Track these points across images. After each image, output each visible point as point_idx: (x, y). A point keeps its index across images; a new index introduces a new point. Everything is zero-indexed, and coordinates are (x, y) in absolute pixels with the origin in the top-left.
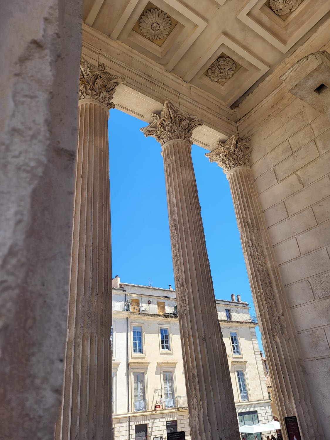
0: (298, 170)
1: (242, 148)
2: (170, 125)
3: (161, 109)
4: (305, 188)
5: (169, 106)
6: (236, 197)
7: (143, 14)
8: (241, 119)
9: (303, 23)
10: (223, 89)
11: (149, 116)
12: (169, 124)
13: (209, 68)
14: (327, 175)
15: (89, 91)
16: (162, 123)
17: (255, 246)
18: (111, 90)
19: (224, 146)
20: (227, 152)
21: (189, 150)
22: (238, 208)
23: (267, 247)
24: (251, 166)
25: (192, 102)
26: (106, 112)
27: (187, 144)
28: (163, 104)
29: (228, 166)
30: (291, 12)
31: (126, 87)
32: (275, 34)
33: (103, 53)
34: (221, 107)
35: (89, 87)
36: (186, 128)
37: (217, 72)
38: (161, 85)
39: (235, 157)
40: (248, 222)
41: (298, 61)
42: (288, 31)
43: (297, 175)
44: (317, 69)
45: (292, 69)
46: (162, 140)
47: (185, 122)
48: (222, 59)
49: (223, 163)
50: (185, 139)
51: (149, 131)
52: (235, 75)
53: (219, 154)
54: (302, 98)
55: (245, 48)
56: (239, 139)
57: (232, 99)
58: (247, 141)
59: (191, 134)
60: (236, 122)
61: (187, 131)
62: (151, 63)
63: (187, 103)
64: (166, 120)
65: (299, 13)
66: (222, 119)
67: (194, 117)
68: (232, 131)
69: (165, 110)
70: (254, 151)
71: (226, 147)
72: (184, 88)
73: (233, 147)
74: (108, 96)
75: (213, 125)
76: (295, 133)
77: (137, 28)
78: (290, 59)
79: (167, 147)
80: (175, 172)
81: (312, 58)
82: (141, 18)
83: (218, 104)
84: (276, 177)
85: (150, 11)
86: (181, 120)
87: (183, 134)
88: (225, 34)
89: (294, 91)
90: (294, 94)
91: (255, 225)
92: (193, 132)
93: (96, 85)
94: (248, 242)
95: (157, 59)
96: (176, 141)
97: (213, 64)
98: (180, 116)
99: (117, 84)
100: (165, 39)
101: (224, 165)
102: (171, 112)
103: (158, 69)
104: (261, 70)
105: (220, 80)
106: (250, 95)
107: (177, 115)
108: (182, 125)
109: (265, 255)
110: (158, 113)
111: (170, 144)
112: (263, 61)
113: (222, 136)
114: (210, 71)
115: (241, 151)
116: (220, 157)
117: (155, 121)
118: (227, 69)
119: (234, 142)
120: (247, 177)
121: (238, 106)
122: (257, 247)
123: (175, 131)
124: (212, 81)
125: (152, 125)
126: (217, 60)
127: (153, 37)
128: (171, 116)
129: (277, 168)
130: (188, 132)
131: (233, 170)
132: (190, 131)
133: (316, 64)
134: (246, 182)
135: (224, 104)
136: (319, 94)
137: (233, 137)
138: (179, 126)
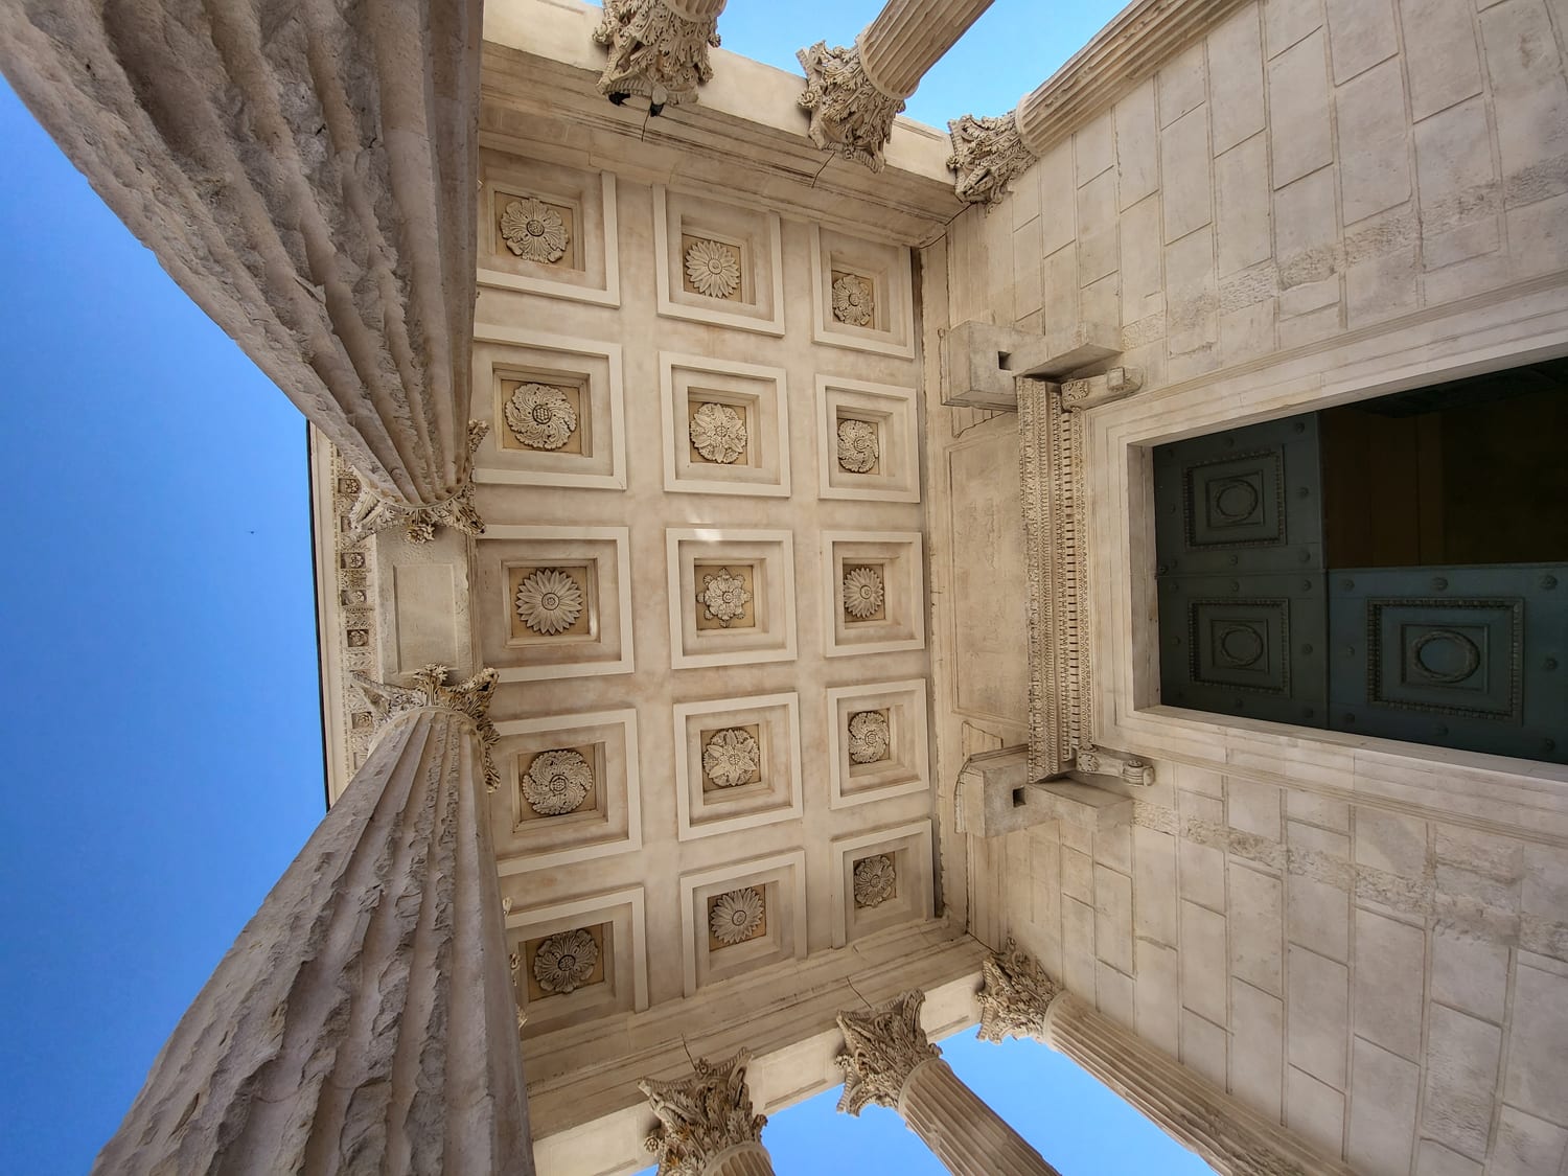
0: (1133, 930)
1: (1017, 969)
2: (877, 1054)
3: (840, 1040)
4: (1179, 949)
5: (849, 1022)
6: (1108, 1079)
7: (711, 919)
8: (968, 922)
9: (912, 742)
10: (901, 903)
11: (832, 1072)
12: (874, 1054)
13: (855, 896)
14: (1179, 899)
15: (707, 1140)
16: (863, 1063)
17: (1258, 1162)
18: (740, 1095)
19: (990, 995)
20: (1006, 999)
21: (946, 1072)
22: (1136, 1101)
23: (1278, 1140)
24: (1063, 988)
25: (878, 971)
26: (758, 1154)
27: (933, 1066)
28: (838, 1026)
29: (1031, 1025)
30: (888, 745)
31: (760, 1062)
32: (896, 782)
33: (690, 1036)
34: (923, 929)
35: (701, 1131)
36: (906, 1031)
37: (871, 888)
38: (811, 995)
39: (1024, 996)
40: (1183, 1116)
41: (955, 794)
42: (906, 765)
43: (1141, 938)
44: (987, 784)
45: (958, 809)
46: (888, 1099)
47: (895, 1026)
48: (861, 868)
49: (1018, 1026)
50: (922, 1056)
51: (854, 1101)
52: (896, 869)
53: (996, 1016)
54: (1012, 829)
55: (876, 829)
56: (999, 959)
57: (926, 902)
58: (1012, 947)
59: (923, 1034)
60: (966, 932)
61: (911, 1036)
62: (771, 973)
63: (871, 981)
64: (864, 1052)
65: (898, 737)
66: (942, 951)
67: (900, 998)
68: (974, 954)
69: (849, 1038)
70: (1040, 957)
71: (993, 992)
72: (845, 961)
73: (1003, 982)
74: (742, 1113)
75: (941, 977)
76: (1060, 875)
77: (716, 942)
78: (942, 787)
79: (908, 1107)
80: (964, 1155)
81: (965, 777)
82: (711, 926)
83: (916, 930)
84: (1119, 971)
85: (718, 905)
86: (885, 1026)
87: (911, 1049)
88: (836, 839)
89: (992, 832)
90: (997, 835)
91: (1202, 1110)
92: (922, 1027)
93: (710, 1114)
94: (1237, 1167)
95: (774, 958)
96: (911, 1080)
97: (856, 885)
98: (879, 1019)
99: (742, 1071)
100: (764, 919)
101: (1024, 1028)
102: (859, 1030)
103: (788, 971)
104: (921, 833)
105: (885, 896)
106: (944, 874)
107: (872, 1023)
108: (895, 1036)
109: (1295, 1165)
110: (842, 1050)
111: (908, 1097)
112: (914, 821)
113: (972, 980)
114: (858, 898)
115: (1022, 975)
116: (1004, 1020)
117: (849, 1069)
118: (879, 873)
119: (998, 972)
120: (1080, 1017)
121: (944, 905)
122: (1261, 1162)
123: (894, 1060)
124: (875, 907)
125: (850, 1081)
126: (855, 874)
127: (746, 932)
128: (865, 1037)
129: (1103, 954)
130: (915, 1037)
131: (1047, 1025)
132: (915, 1030)
133: (979, 782)
134: (1089, 1027)
135: (921, 921)
136: (1025, 804)
137: (987, 965)
138: (894, 1042)
